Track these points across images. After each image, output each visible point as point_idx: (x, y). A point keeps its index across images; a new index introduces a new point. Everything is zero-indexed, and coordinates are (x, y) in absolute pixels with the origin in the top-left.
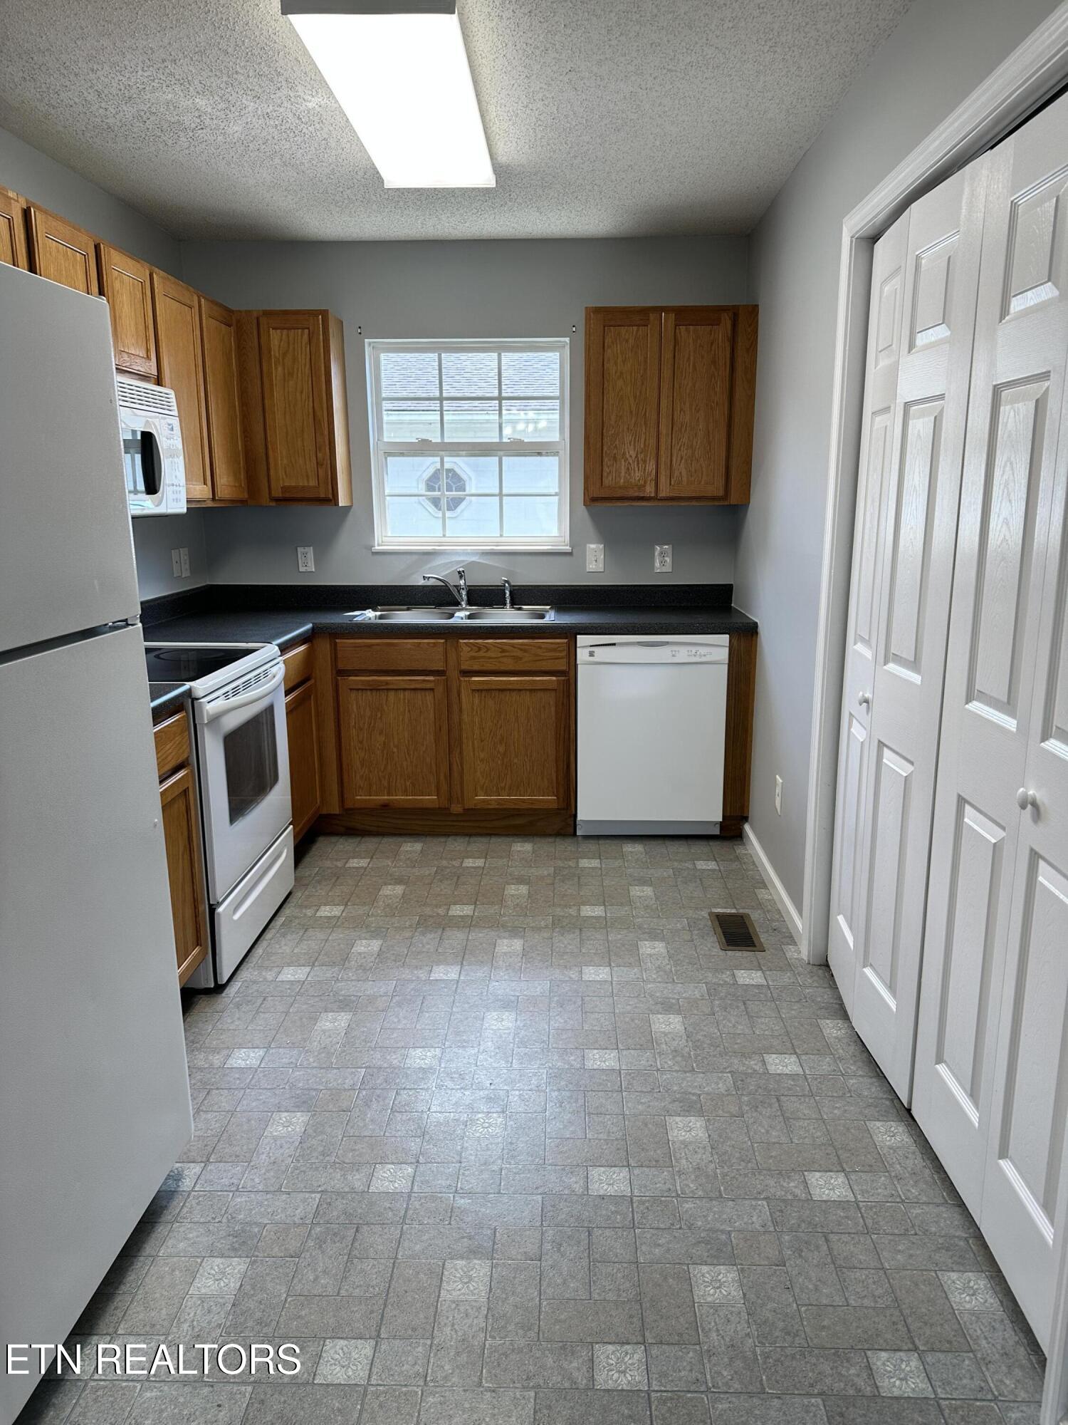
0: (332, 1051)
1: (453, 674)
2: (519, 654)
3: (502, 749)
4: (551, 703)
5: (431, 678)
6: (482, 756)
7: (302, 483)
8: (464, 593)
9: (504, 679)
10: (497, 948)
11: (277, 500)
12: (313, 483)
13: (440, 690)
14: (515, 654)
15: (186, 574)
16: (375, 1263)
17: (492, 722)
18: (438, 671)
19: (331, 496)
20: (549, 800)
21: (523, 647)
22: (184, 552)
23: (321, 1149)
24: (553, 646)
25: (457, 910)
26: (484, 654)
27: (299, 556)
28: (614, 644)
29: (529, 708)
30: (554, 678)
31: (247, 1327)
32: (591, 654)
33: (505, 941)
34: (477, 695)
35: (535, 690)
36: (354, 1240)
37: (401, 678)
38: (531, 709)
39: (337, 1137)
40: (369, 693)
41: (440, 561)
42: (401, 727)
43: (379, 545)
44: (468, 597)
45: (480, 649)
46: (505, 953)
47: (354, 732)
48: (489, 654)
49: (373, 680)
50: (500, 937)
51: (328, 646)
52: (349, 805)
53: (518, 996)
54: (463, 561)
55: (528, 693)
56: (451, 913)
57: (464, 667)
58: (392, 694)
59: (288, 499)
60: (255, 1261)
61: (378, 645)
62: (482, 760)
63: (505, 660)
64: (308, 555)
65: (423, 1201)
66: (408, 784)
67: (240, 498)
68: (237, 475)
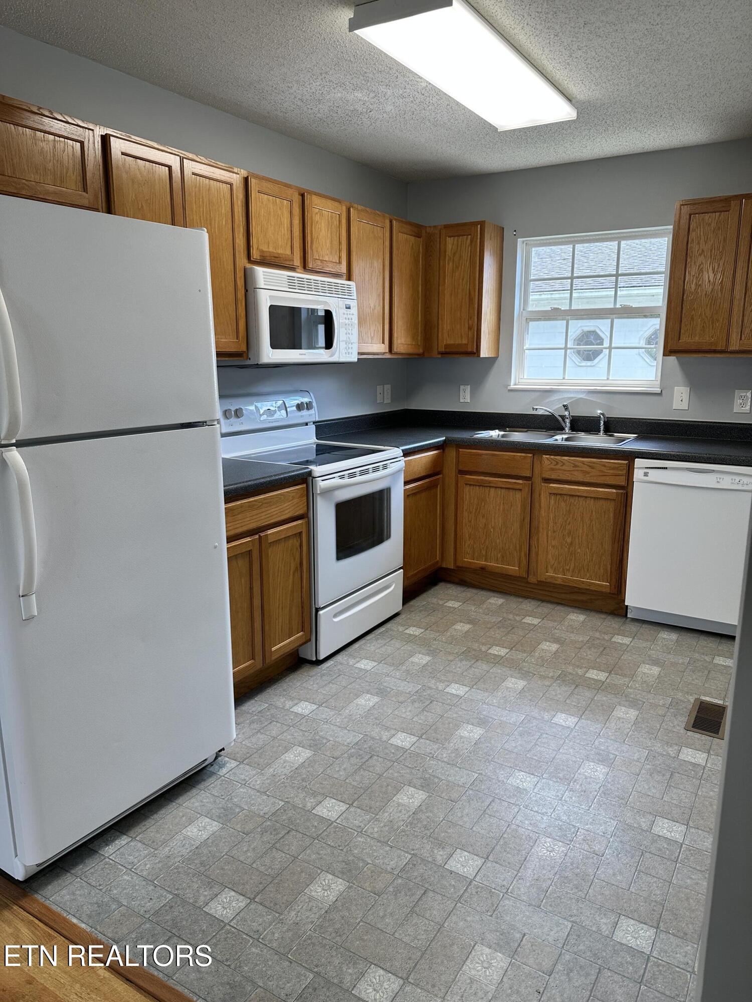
0: (461, 753)
1: (537, 480)
2: (588, 469)
3: (569, 540)
4: (611, 510)
5: (520, 482)
6: (553, 543)
7: (458, 341)
8: (568, 421)
9: (576, 487)
10: (614, 712)
11: (442, 353)
12: (465, 341)
13: (526, 490)
14: (583, 469)
15: (388, 400)
16: (427, 923)
17: (563, 519)
18: (526, 477)
19: (475, 351)
20: (604, 585)
21: (591, 464)
22: (388, 387)
23: (425, 823)
24: (616, 466)
25: (593, 674)
26: (561, 467)
27: (461, 390)
28: (666, 468)
29: (592, 512)
30: (614, 491)
31: (328, 931)
32: (646, 474)
33: (623, 708)
34: (553, 497)
35: (598, 498)
36: (420, 899)
37: (500, 479)
38: (594, 513)
39: (440, 818)
40: (477, 488)
41: (555, 397)
42: (497, 515)
43: (515, 385)
44: (571, 424)
45: (557, 463)
46: (619, 718)
47: (466, 514)
48: (564, 467)
49: (481, 479)
50: (620, 705)
51: (455, 453)
52: (459, 564)
53: (616, 756)
54: (572, 398)
55: (592, 500)
56: (587, 675)
57: (546, 475)
58: (492, 490)
59: (451, 353)
60: (351, 887)
61: (487, 454)
62: (553, 546)
63: (576, 473)
64: (467, 391)
65: (479, 890)
66: (499, 555)
67: (416, 351)
68: (414, 337)
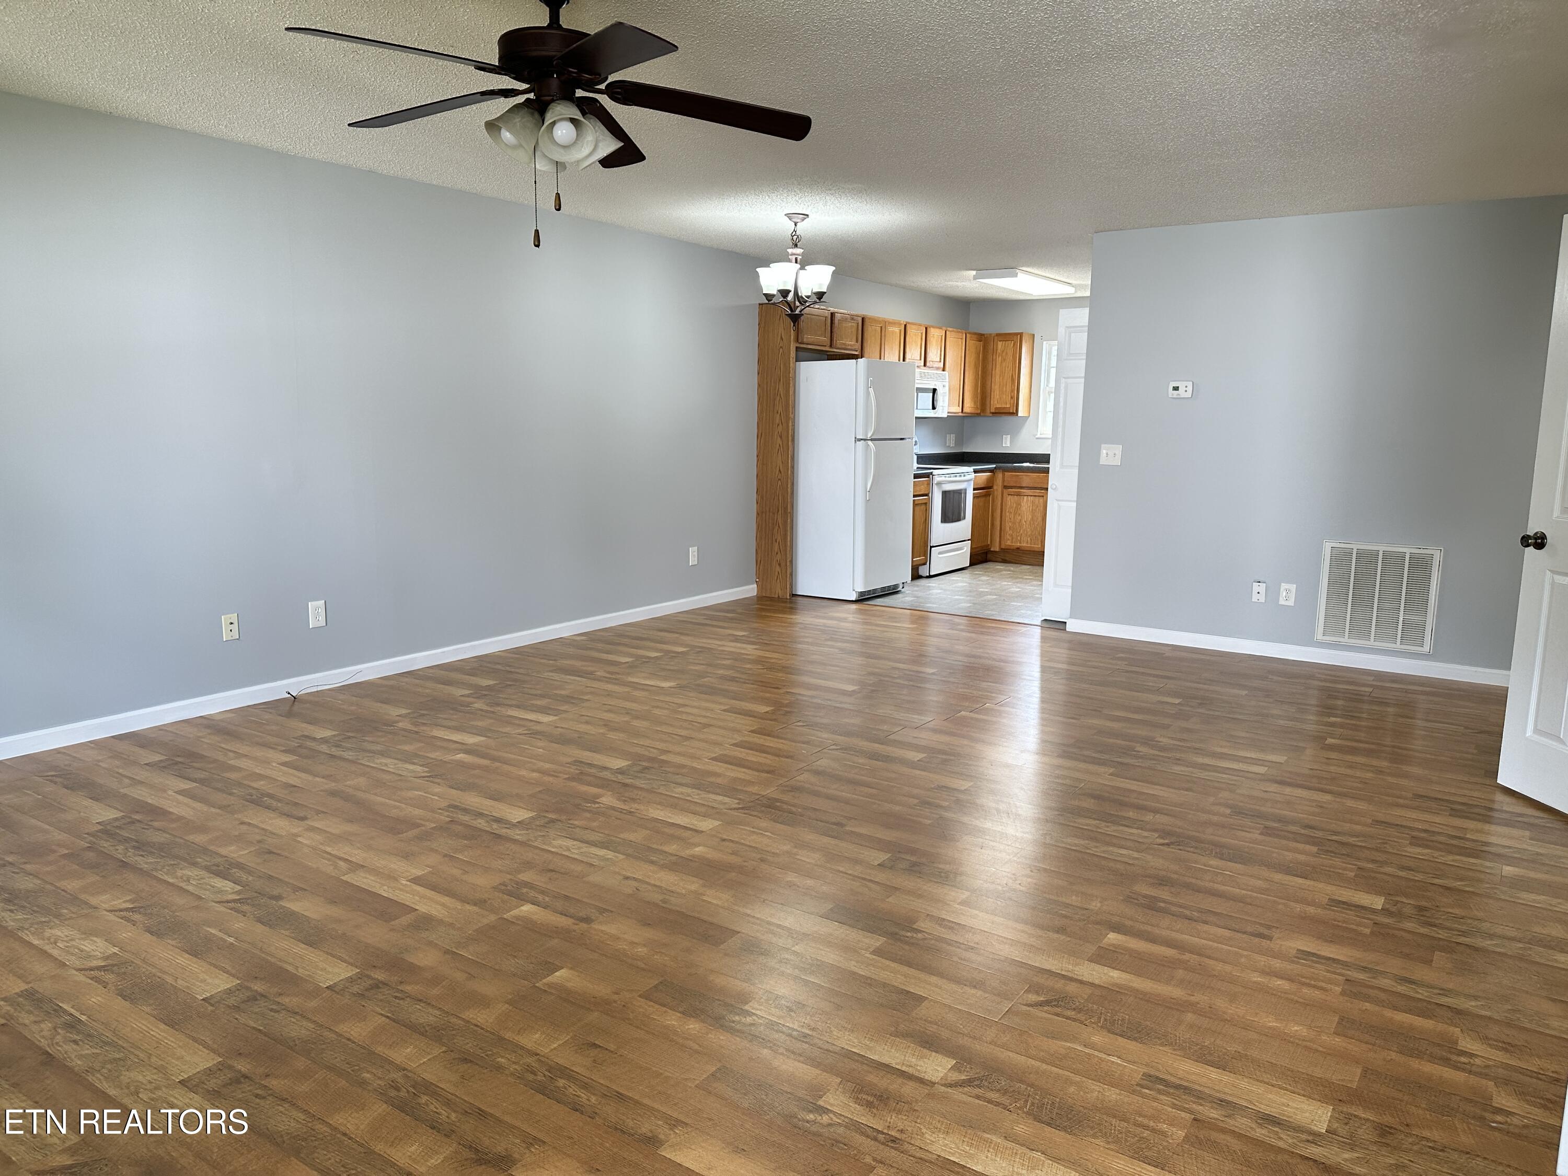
7: (1004, 406)
11: (993, 413)
12: (1008, 406)
15: (952, 445)
19: (1015, 412)
22: (953, 436)
27: (1003, 439)
37: (1030, 490)
40: (1015, 496)
42: (1028, 513)
43: (1040, 435)
49: (1018, 491)
51: (1001, 475)
52: (1002, 547)
58: (1025, 497)
59: (999, 413)
61: (1022, 475)
64: (1008, 439)
66: (1029, 539)
67: (976, 412)
68: (975, 403)
